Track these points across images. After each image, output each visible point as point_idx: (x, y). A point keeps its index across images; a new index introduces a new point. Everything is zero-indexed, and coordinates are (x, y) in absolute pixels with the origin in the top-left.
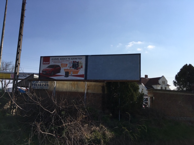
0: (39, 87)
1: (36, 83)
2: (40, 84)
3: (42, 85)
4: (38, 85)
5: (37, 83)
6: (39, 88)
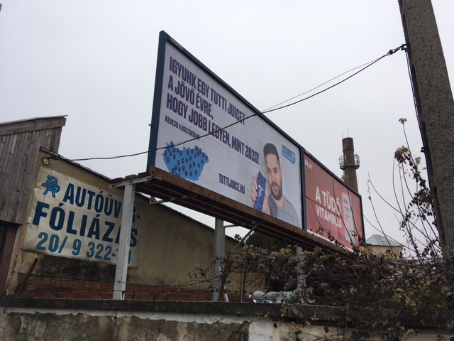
0: (85, 240)
1: (68, 207)
2: (96, 221)
3: (104, 229)
4: (76, 226)
5: (74, 207)
6: (82, 255)
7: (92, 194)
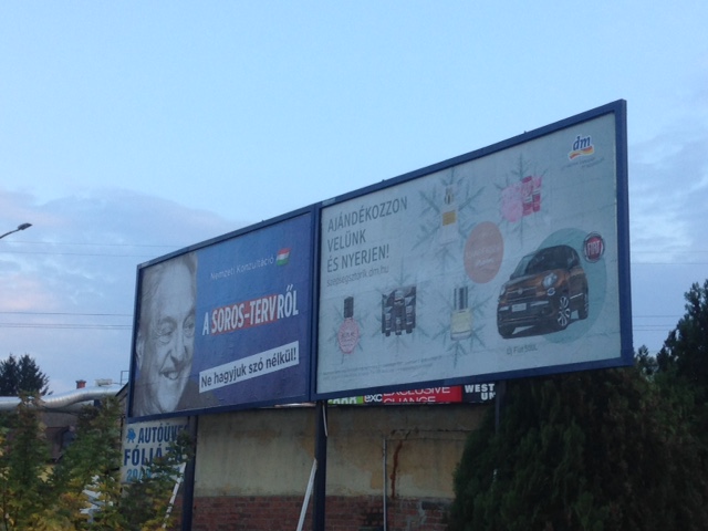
1: (142, 446)
2: (159, 450)
4: (147, 458)
7: (154, 429)
